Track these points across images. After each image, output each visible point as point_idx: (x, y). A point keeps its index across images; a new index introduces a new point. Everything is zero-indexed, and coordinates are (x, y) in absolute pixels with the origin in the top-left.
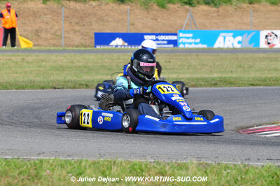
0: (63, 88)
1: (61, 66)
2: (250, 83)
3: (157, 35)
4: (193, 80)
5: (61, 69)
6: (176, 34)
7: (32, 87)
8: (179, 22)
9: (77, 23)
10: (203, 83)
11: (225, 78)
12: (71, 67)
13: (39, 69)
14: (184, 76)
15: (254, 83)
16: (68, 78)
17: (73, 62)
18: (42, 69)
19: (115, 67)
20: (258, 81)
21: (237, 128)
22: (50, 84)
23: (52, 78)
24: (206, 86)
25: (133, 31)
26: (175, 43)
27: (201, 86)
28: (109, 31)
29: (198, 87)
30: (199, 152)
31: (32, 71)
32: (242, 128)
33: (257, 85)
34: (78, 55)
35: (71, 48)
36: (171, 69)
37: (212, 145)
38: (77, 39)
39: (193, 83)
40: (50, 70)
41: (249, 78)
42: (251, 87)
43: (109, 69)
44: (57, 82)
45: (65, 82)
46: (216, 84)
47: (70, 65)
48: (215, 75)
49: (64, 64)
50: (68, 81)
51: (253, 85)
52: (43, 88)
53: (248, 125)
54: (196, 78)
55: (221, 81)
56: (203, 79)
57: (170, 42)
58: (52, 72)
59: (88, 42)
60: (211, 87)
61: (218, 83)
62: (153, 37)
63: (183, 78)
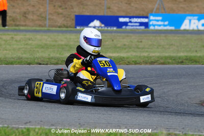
0: (47, 64)
1: (46, 44)
3: (130, 17)
4: (162, 58)
5: (45, 47)
6: (147, 17)
7: (20, 63)
9: (60, 7)
10: (170, 61)
11: (190, 57)
12: (54, 46)
13: (26, 46)
14: (153, 55)
16: (51, 55)
17: (56, 41)
18: (29, 47)
22: (36, 61)
23: (38, 55)
24: (173, 64)
25: (109, 14)
26: (146, 25)
27: (169, 63)
28: (88, 14)
29: (166, 64)
30: (167, 123)
31: (20, 48)
34: (61, 34)
35: (54, 29)
36: (143, 48)
37: (179, 116)
38: (60, 21)
39: (162, 61)
40: (35, 48)
44: (42, 59)
45: (49, 59)
46: (182, 62)
47: (54, 43)
48: (182, 54)
49: (48, 42)
50: (52, 58)
52: (29, 64)
55: (187, 59)
56: (171, 58)
57: (141, 24)
58: (37, 49)
59: (69, 24)
60: (177, 64)
61: (184, 61)
62: (127, 20)
63: (153, 56)
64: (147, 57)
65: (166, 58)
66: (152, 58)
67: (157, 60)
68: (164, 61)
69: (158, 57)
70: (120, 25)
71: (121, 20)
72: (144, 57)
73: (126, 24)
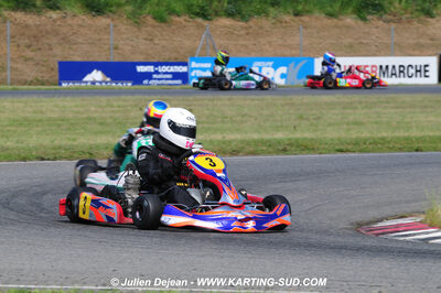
0: (55, 159)
1: (25, 119)
2: (337, 147)
3: (156, 64)
4: (248, 143)
6: (185, 64)
8: (187, 43)
9: (29, 47)
10: (264, 148)
11: (297, 140)
12: (40, 121)
14: (233, 137)
15: (342, 147)
17: (42, 112)
19: (110, 121)
20: (348, 144)
21: (352, 224)
22: (34, 153)
24: (269, 153)
25: (117, 59)
27: (263, 152)
28: (79, 59)
29: (258, 154)
32: (360, 225)
33: (348, 151)
39: (252, 149)
40: (10, 125)
41: (332, 139)
42: (340, 155)
43: (101, 124)
44: (43, 150)
45: (54, 148)
46: (285, 150)
48: (279, 135)
49: (28, 115)
51: (341, 151)
52: (24, 159)
53: (367, 220)
54: (254, 141)
55: (291, 145)
56: (265, 142)
57: (176, 76)
59: (47, 77)
60: (278, 154)
61: (288, 148)
62: (150, 69)
63: (234, 140)
64: (224, 143)
65: (257, 143)
66: (233, 144)
67: (241, 146)
68: (254, 149)
69: (243, 141)
70: (139, 78)
71: (140, 69)
72: (219, 141)
73: (148, 76)
